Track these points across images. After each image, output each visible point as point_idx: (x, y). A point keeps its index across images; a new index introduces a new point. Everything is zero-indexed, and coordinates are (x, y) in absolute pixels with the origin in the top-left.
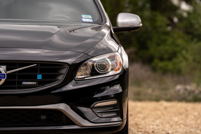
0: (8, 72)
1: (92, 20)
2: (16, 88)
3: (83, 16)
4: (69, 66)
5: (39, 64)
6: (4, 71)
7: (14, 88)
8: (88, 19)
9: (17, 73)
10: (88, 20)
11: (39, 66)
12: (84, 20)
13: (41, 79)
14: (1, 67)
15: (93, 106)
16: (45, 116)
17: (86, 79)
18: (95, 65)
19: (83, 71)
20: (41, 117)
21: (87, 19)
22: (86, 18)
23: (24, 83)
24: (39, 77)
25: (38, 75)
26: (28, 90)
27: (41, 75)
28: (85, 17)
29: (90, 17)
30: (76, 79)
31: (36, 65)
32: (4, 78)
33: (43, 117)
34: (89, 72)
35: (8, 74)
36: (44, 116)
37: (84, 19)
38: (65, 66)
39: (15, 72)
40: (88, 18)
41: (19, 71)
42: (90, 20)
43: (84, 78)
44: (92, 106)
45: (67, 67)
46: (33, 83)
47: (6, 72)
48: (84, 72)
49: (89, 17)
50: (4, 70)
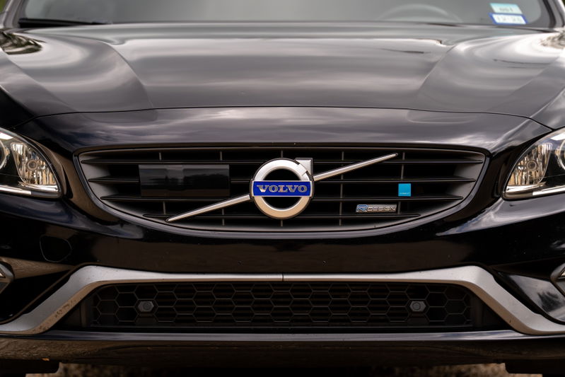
0: (318, 177)
1: (521, 18)
2: (340, 221)
3: (496, 7)
4: (488, 159)
5: (404, 154)
6: (306, 176)
7: (334, 222)
8: (510, 17)
9: (342, 178)
10: (509, 20)
11: (404, 158)
12: (498, 19)
13: (410, 195)
14: (298, 163)
15: (560, 275)
16: (422, 302)
17: (535, 194)
18: (558, 154)
19: (523, 171)
20: (411, 306)
21: (507, 17)
22: (505, 12)
23: (361, 208)
24: (405, 190)
25: (400, 185)
26: (373, 227)
27: (410, 185)
28: (501, 9)
29: (516, 9)
30: (508, 196)
31: (393, 155)
32: (307, 194)
33: (418, 306)
34: (540, 176)
35: (317, 184)
36: (420, 302)
37: (500, 16)
38: (477, 159)
39: (338, 177)
40: (510, 12)
41: (346, 175)
42: (516, 17)
43: (531, 191)
44: (555, 273)
45: (483, 159)
46: (389, 208)
47: (311, 178)
48: (524, 173)
49: (511, 10)
50: (307, 172)
